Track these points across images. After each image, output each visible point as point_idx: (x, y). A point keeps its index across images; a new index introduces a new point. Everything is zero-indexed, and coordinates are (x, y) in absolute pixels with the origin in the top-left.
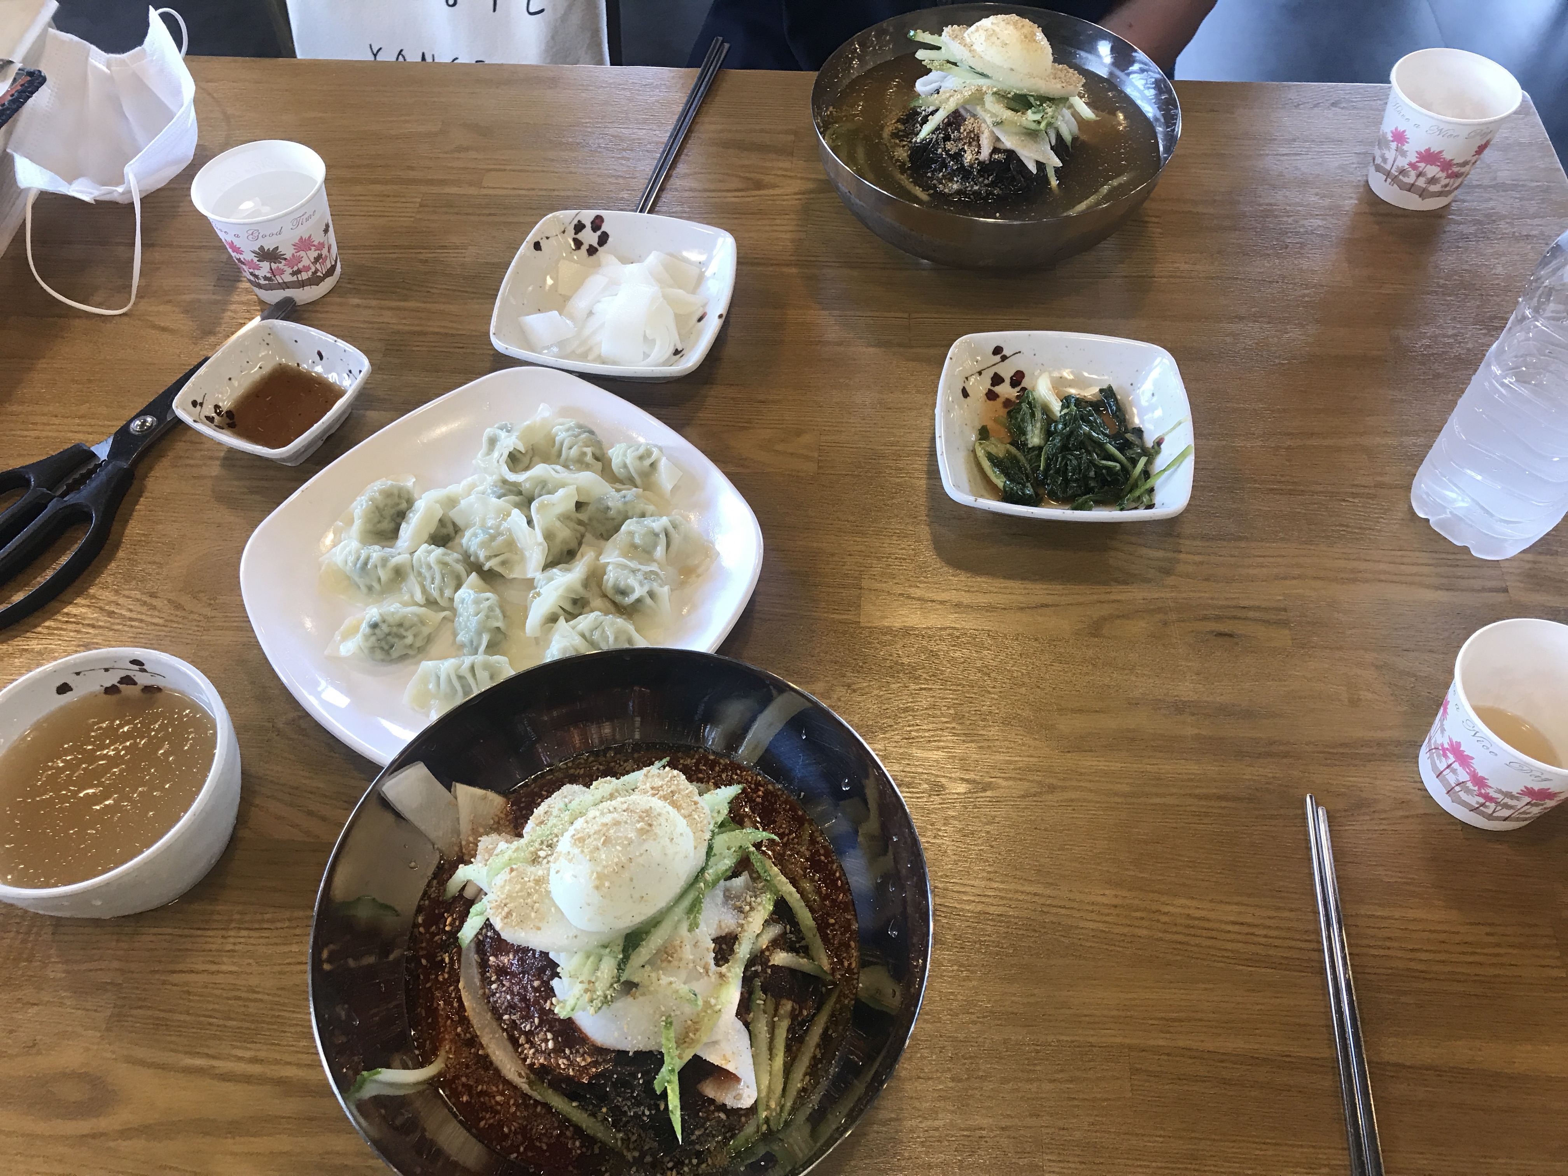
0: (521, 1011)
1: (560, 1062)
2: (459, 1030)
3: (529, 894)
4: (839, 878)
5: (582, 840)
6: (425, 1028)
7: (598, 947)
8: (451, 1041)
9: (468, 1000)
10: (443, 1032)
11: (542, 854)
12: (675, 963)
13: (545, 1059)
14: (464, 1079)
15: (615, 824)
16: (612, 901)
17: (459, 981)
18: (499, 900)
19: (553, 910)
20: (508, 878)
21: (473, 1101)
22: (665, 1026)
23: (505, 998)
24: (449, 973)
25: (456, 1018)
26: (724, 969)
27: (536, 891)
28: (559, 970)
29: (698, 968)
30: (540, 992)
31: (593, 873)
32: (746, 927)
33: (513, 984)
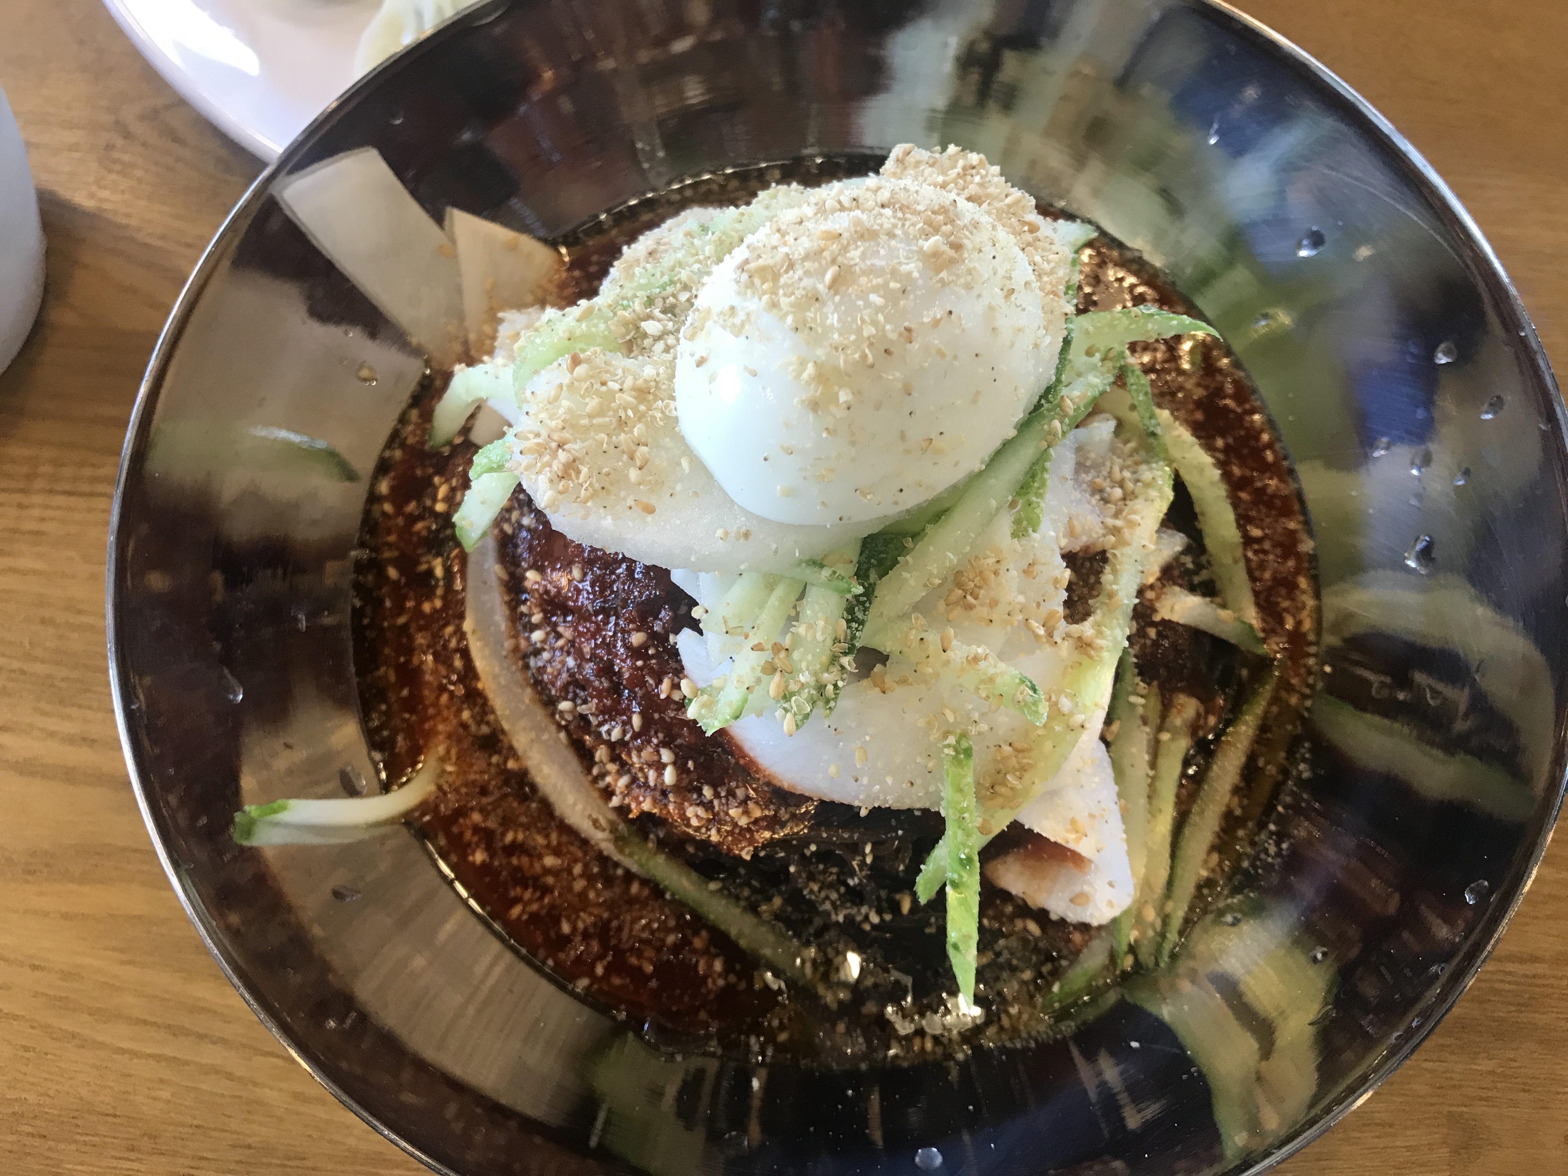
0: (600, 697)
1: (690, 812)
2: (466, 715)
3: (622, 424)
4: (1270, 446)
5: (770, 274)
6: (395, 707)
7: (800, 563)
8: (449, 736)
9: (483, 658)
10: (432, 717)
11: (651, 327)
12: (982, 611)
13: (655, 801)
14: (476, 817)
15: (862, 237)
16: (853, 443)
17: (461, 616)
18: (544, 434)
19: (685, 463)
20: (566, 379)
21: (496, 863)
22: (955, 758)
23: (563, 663)
24: (444, 598)
25: (460, 691)
26: (1086, 628)
27: (641, 417)
28: (696, 613)
29: (1034, 624)
30: (646, 657)
31: (803, 364)
32: (1126, 533)
33: (581, 634)
